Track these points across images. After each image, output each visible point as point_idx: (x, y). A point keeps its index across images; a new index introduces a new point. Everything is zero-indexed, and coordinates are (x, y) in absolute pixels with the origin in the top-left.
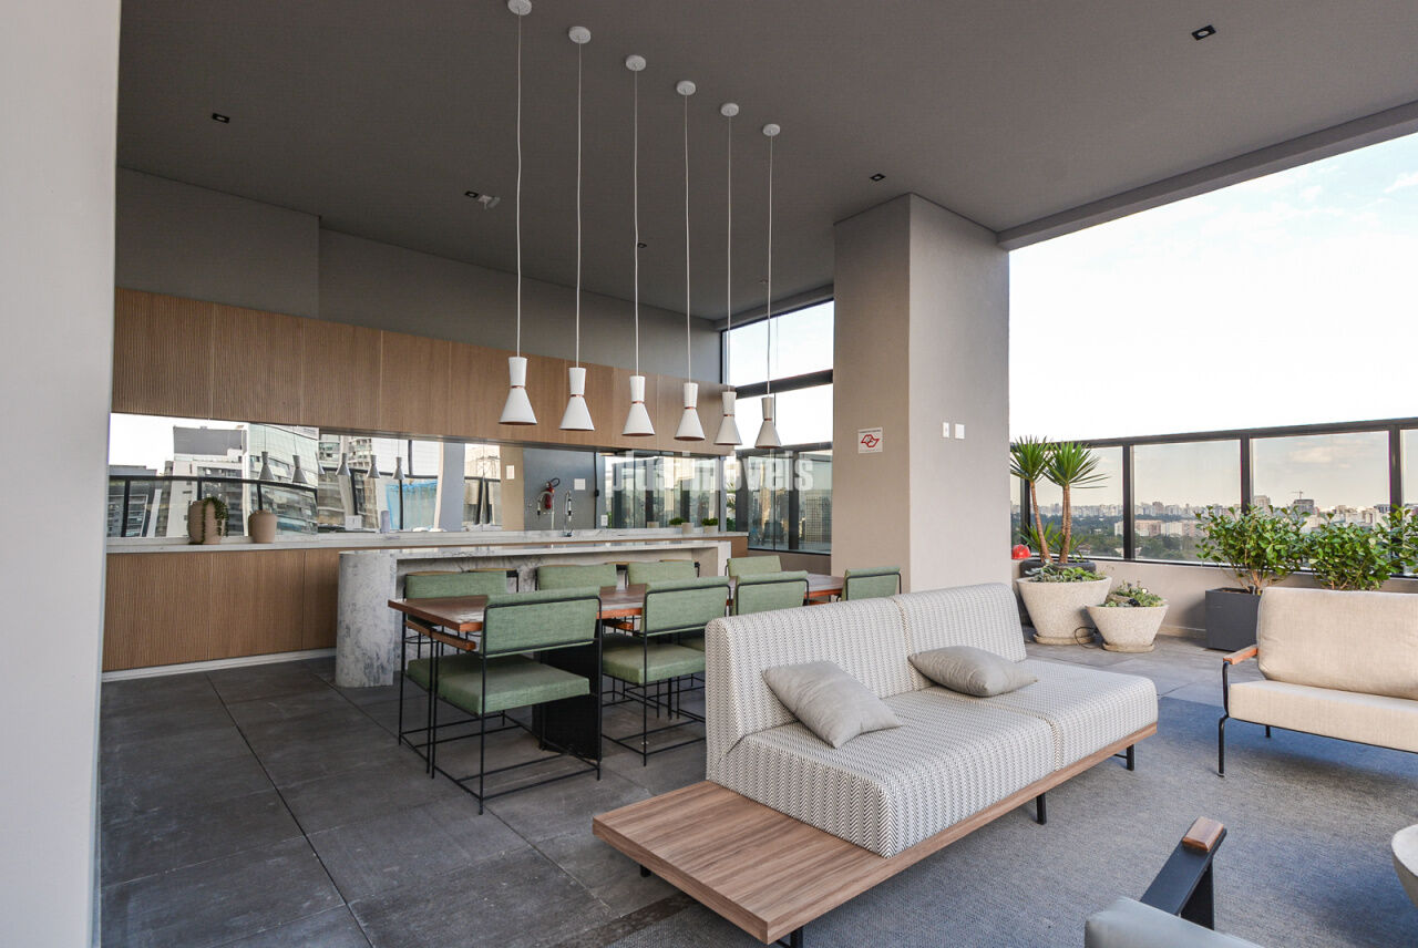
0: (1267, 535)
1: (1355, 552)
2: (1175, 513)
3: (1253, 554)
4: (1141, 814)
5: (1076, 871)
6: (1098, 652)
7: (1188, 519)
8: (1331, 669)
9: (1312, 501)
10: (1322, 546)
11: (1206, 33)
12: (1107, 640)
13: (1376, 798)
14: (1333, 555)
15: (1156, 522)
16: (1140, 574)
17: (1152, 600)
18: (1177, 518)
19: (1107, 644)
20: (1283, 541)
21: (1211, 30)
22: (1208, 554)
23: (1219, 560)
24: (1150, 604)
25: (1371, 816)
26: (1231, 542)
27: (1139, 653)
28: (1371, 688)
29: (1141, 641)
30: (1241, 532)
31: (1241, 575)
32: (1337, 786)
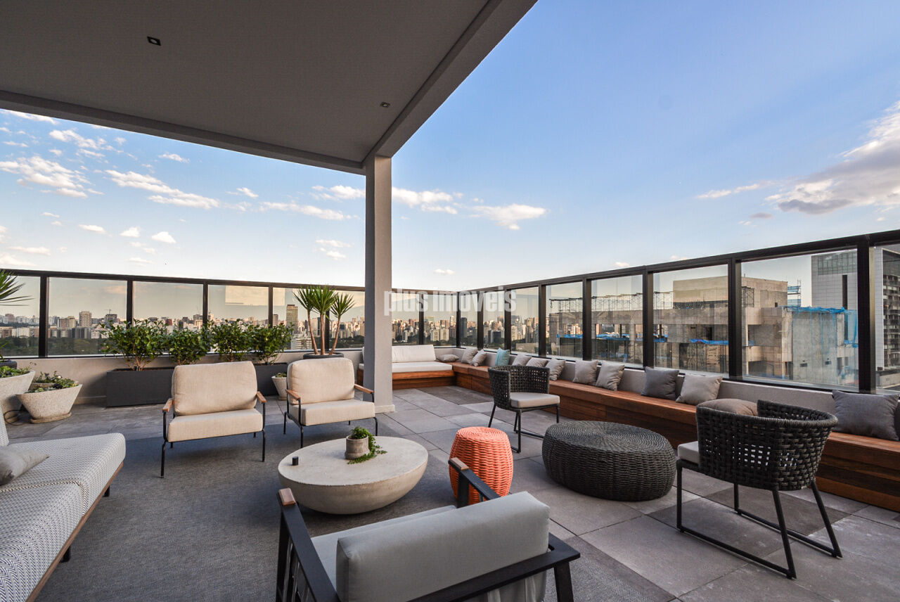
0: (148, 337)
1: (192, 343)
2: (24, 321)
3: (138, 348)
4: (131, 520)
5: (115, 576)
6: (27, 427)
7: (34, 326)
8: (211, 404)
9: (116, 315)
10: (176, 341)
11: (156, 42)
12: (36, 414)
13: (234, 459)
14: (180, 346)
15: (7, 328)
16: (54, 365)
17: (69, 383)
18: (25, 325)
19: (34, 419)
20: (155, 340)
21: (158, 43)
22: (109, 349)
23: (115, 352)
24: (70, 386)
25: (237, 468)
26: (125, 341)
27: (62, 420)
28: (228, 408)
29: (62, 412)
30: (130, 335)
31: (129, 360)
32: (216, 460)
